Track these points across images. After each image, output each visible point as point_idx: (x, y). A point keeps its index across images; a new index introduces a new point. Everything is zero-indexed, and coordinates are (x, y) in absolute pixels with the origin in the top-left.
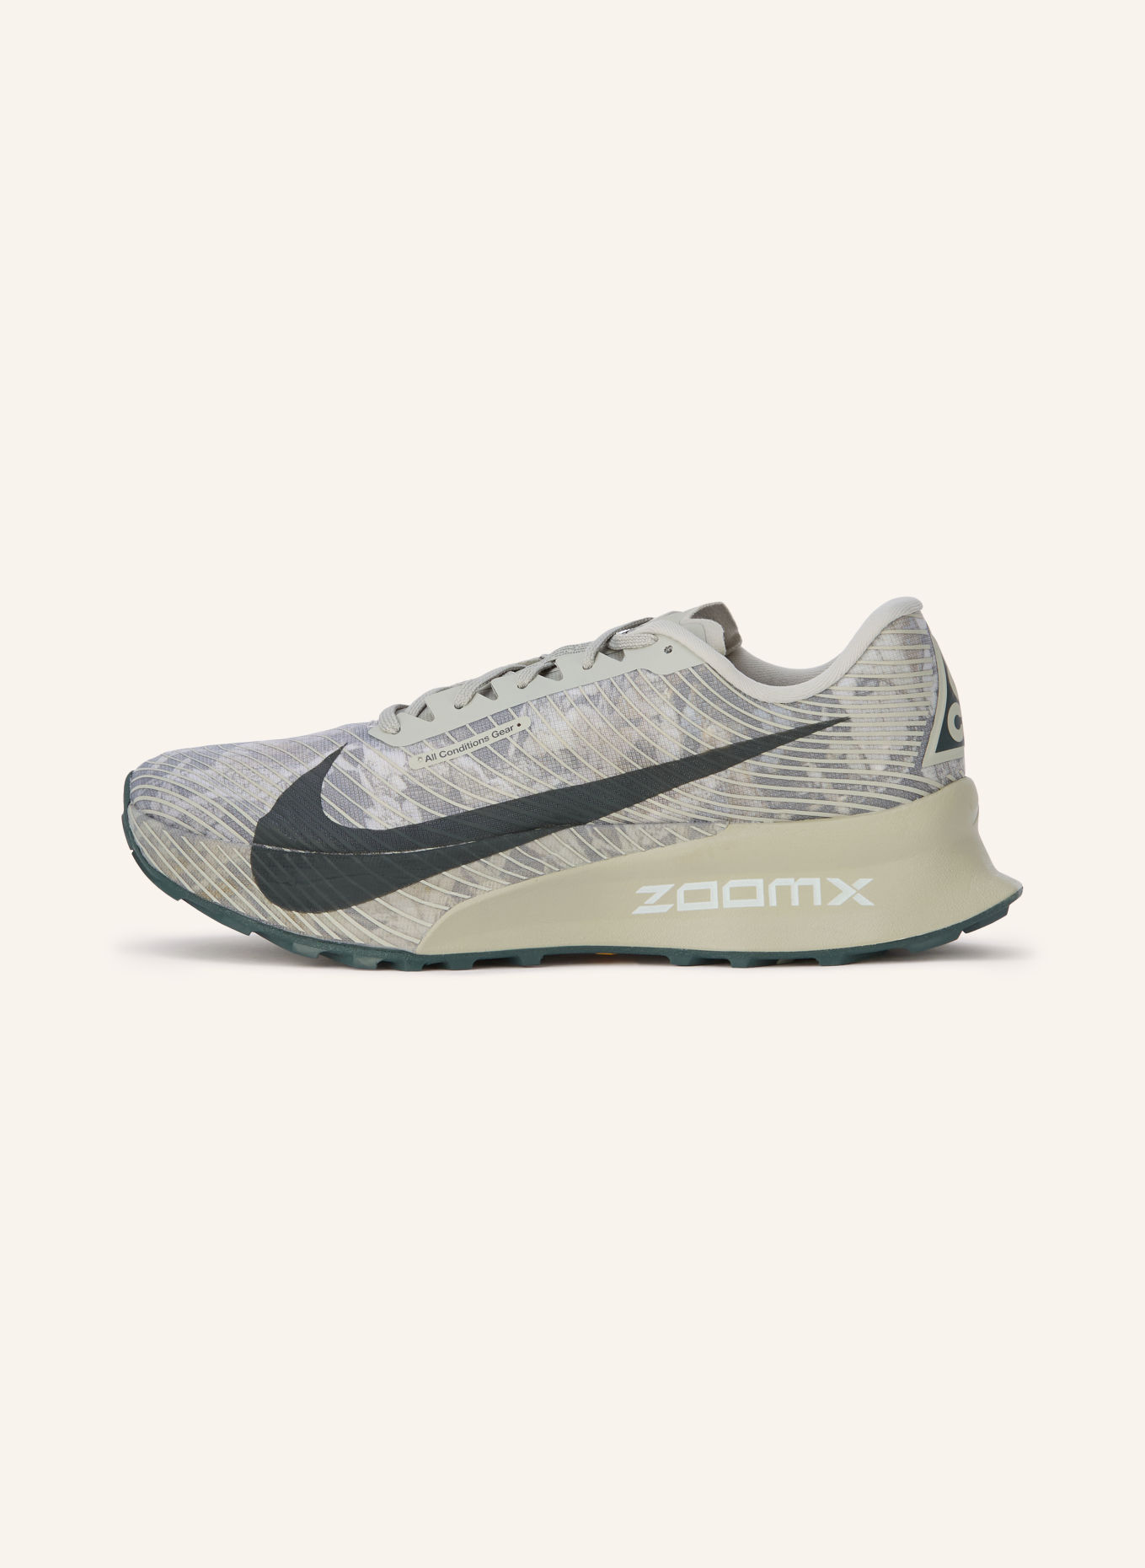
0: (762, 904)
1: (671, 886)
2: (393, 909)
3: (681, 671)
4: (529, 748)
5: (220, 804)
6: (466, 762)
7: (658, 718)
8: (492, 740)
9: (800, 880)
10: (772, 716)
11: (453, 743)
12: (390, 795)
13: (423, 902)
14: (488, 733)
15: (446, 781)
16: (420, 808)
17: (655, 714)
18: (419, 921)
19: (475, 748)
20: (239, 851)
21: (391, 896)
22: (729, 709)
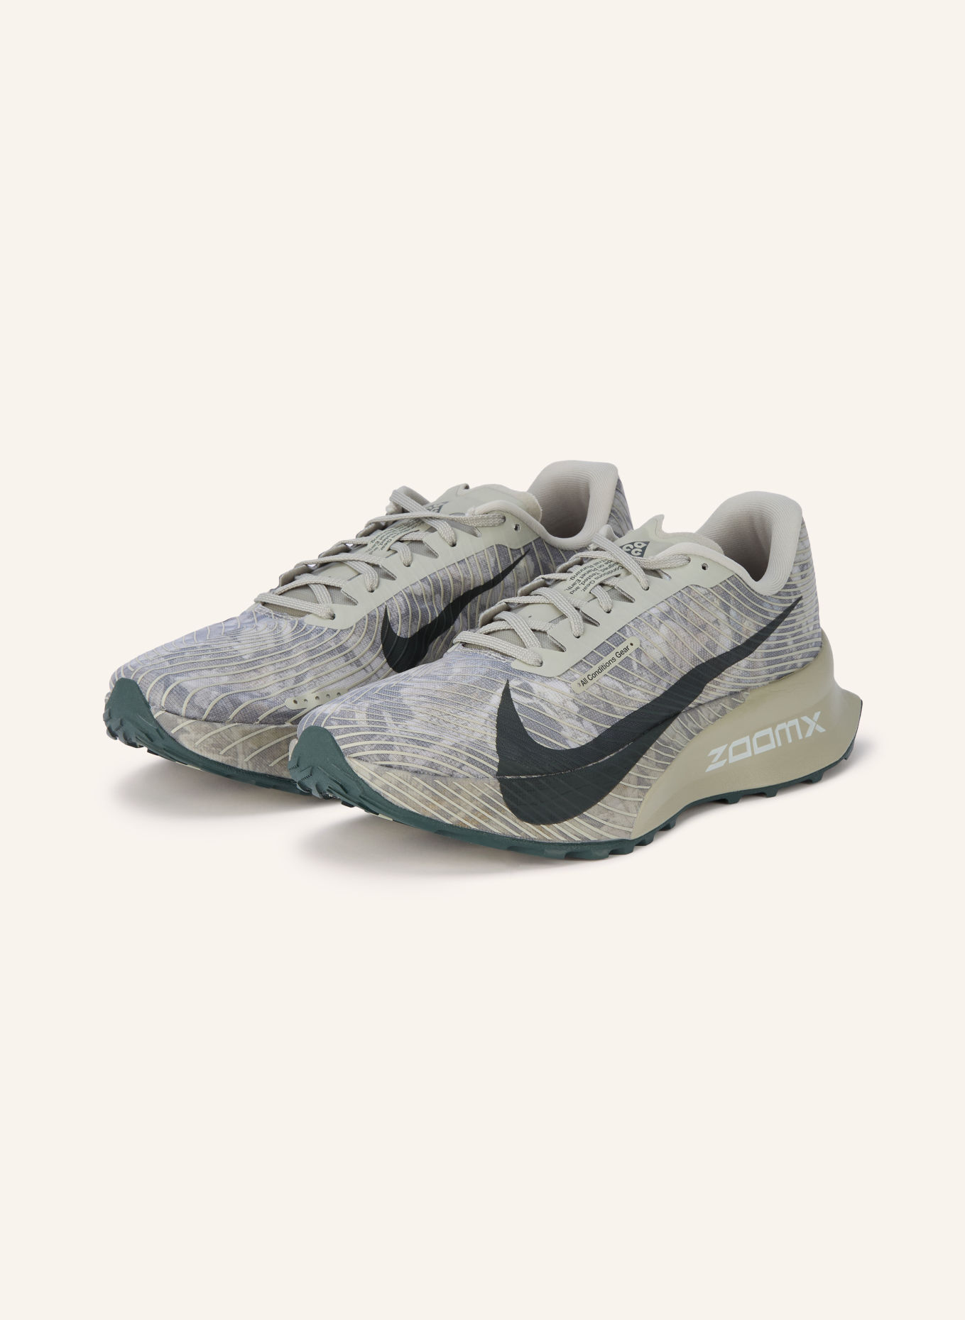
0: (774, 747)
1: (725, 746)
2: (611, 809)
3: (721, 583)
4: (644, 662)
5: (461, 749)
6: (607, 681)
7: (716, 622)
8: (619, 660)
9: (789, 722)
10: (772, 605)
11: (592, 667)
12: (572, 717)
13: (625, 798)
14: (612, 655)
15: (601, 698)
16: (593, 724)
17: (715, 619)
18: (628, 814)
19: (609, 669)
20: (489, 785)
21: (606, 798)
22: (753, 607)
